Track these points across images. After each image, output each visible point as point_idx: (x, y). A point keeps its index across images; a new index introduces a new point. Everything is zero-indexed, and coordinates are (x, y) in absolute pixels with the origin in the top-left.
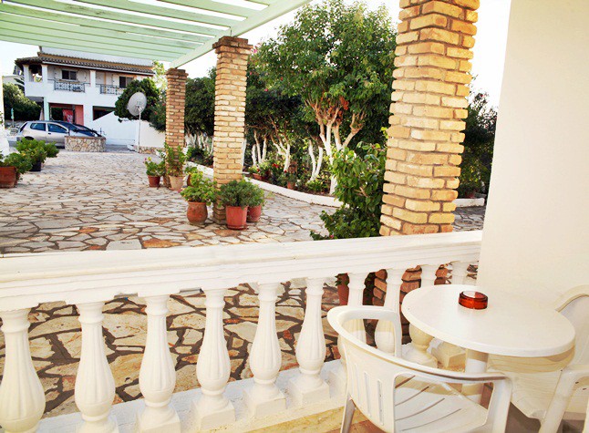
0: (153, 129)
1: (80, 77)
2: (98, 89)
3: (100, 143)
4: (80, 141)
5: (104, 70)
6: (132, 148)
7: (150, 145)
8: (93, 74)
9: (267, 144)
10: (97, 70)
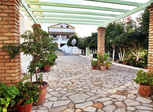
0: (78, 49)
1: (57, 37)
2: (62, 39)
3: (64, 53)
4: (59, 53)
5: (63, 34)
6: (72, 54)
7: (77, 53)
8: (60, 35)
9: (125, 52)
10: (61, 35)
